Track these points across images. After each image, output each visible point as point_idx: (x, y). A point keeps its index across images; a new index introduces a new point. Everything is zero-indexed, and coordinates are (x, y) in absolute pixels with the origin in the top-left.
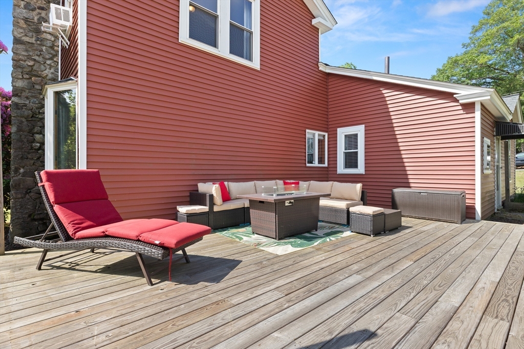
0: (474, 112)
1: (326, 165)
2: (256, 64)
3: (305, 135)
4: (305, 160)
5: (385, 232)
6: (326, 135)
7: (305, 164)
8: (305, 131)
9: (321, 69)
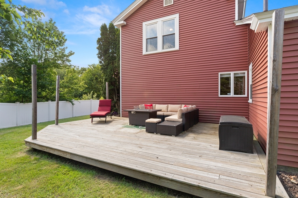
1: (246, 95)
2: (177, 47)
3: (218, 76)
4: (218, 93)
5: (157, 134)
6: (246, 72)
7: (218, 95)
8: (218, 74)
9: (237, 24)
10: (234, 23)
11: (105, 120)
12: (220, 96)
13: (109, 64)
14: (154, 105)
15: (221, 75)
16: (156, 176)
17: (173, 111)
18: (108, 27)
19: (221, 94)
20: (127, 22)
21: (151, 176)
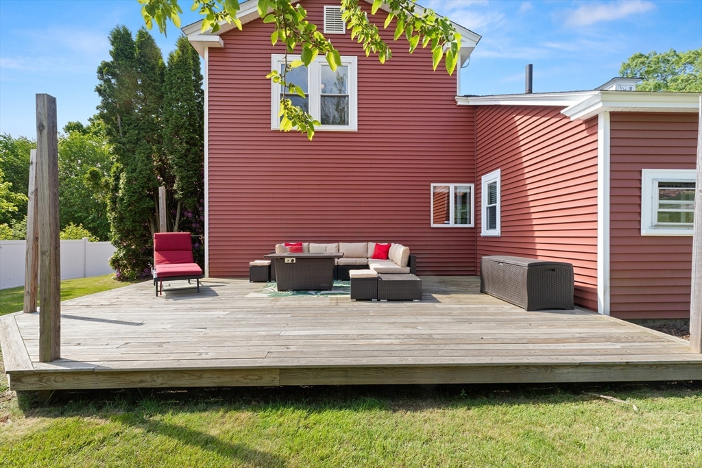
0: (597, 133)
1: (472, 225)
2: (353, 125)
3: (430, 190)
4: (430, 220)
5: (379, 300)
6: (472, 186)
7: (430, 224)
8: (430, 186)
9: (459, 103)
10: (454, 100)
11: (196, 285)
12: (433, 225)
13: (138, 140)
14: (305, 245)
15: (435, 187)
16: (546, 366)
17: (351, 255)
18: (135, 38)
19: (434, 223)
20: (227, 42)
21: (535, 369)
